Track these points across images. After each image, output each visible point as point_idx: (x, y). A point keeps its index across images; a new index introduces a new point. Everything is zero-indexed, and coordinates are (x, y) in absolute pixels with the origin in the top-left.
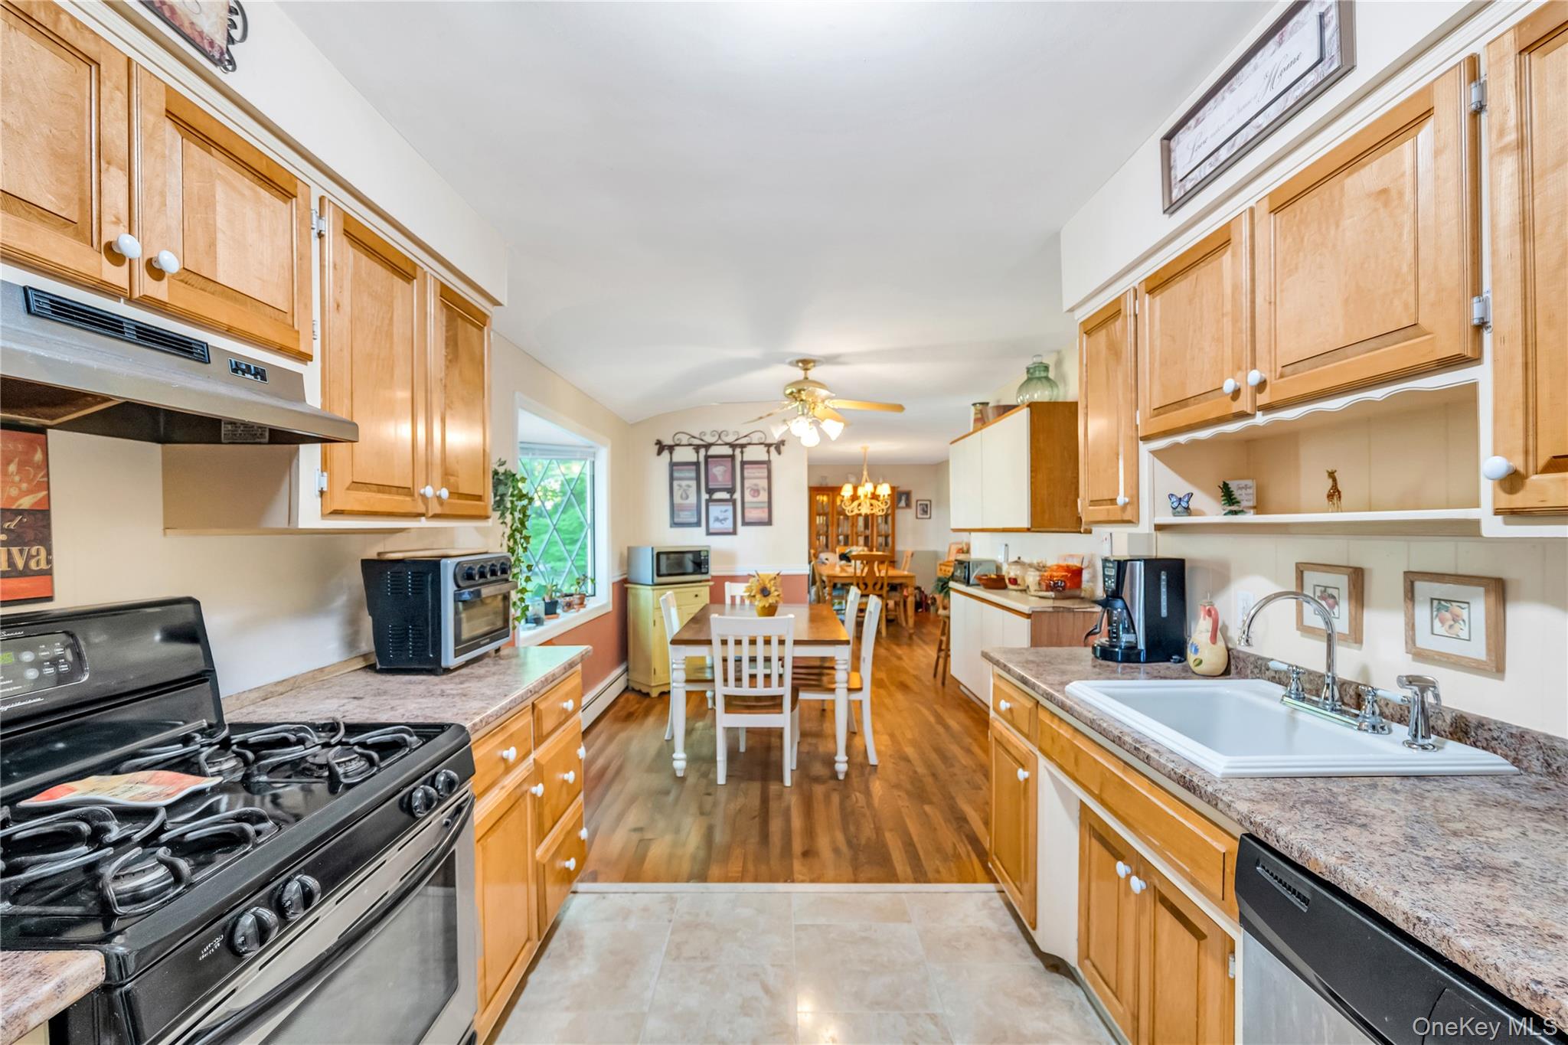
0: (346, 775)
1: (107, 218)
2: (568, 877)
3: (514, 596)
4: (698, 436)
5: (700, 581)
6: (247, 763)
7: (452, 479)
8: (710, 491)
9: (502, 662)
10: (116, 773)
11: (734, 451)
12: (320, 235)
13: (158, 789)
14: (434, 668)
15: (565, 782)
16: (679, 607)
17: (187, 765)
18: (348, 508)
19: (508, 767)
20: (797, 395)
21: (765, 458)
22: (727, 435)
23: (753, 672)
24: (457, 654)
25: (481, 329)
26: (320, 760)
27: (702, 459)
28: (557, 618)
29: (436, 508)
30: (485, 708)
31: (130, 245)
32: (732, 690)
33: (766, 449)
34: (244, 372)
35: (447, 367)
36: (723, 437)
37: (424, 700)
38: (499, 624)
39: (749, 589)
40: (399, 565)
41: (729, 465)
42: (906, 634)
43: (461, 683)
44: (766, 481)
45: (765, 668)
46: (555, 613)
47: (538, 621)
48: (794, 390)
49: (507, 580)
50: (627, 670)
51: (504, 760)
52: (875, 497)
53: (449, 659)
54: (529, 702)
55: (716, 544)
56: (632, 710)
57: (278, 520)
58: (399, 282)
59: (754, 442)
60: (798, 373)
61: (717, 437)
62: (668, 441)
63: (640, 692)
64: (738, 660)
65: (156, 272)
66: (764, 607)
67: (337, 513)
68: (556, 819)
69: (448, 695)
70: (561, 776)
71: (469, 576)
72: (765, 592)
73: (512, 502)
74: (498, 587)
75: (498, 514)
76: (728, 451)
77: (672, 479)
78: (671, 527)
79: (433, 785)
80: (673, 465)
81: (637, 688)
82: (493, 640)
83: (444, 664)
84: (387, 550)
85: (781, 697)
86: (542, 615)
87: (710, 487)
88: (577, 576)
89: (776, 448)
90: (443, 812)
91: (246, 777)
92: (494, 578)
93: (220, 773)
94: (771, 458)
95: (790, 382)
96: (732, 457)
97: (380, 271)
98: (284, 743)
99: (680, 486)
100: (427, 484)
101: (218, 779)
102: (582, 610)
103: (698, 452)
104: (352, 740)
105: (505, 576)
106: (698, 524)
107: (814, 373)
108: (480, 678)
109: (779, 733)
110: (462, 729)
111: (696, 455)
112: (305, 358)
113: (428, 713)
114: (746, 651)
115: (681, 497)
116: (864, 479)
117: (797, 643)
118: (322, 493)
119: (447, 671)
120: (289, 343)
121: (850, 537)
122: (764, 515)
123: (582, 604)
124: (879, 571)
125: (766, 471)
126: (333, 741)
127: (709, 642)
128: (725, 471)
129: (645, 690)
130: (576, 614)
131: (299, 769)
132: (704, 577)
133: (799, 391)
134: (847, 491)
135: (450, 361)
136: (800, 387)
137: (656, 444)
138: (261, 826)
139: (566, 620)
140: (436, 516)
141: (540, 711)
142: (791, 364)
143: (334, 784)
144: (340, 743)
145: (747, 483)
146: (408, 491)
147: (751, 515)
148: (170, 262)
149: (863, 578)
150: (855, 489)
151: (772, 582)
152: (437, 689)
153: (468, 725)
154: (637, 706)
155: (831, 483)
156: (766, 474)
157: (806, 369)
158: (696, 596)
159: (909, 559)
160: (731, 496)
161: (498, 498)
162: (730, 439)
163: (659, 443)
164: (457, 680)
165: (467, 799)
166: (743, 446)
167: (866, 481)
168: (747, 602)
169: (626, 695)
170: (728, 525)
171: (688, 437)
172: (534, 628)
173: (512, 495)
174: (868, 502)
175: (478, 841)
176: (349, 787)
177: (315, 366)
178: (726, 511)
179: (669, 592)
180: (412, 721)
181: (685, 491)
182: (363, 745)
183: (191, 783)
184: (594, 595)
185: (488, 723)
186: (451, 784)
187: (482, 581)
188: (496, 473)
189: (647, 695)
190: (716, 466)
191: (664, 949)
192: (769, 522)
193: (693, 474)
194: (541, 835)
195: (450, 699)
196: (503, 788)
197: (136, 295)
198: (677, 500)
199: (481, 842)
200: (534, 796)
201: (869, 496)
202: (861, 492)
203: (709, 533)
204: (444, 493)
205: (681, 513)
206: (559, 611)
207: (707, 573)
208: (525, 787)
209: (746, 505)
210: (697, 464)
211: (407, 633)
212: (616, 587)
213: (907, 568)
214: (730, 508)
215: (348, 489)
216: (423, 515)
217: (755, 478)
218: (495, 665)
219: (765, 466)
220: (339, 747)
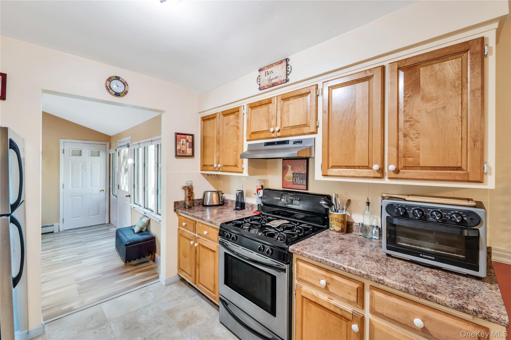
31: (272, 130)
34: (296, 143)
67: (325, 176)
146: (366, 168)
148: (277, 129)
215: (330, 168)
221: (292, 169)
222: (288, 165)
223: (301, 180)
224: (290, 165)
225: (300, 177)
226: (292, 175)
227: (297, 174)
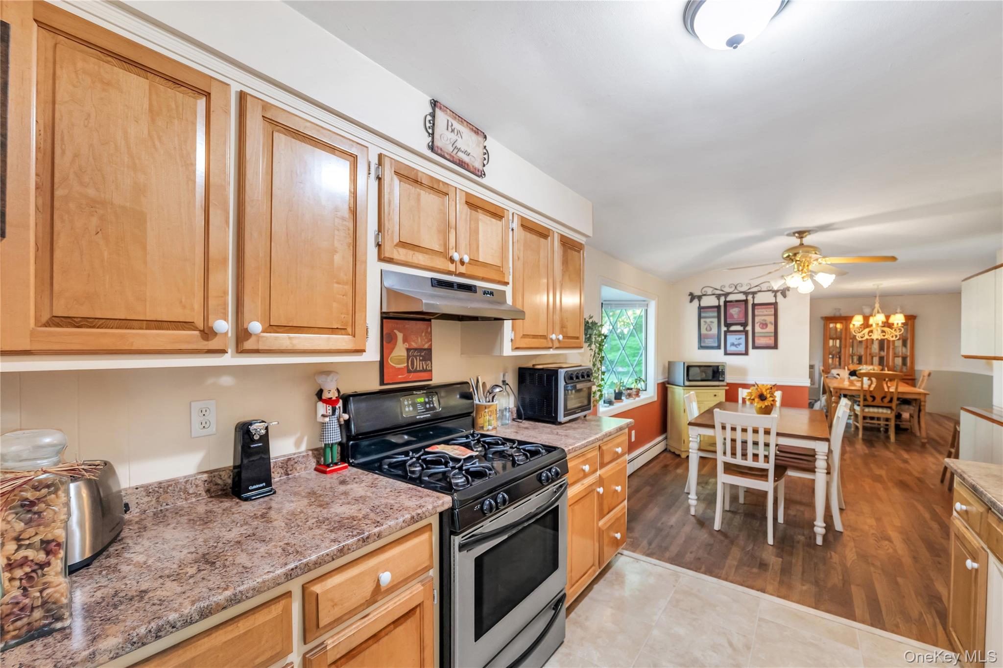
0: (518, 460)
1: (450, 247)
2: (616, 543)
3: (594, 388)
4: (719, 288)
5: (718, 386)
6: (486, 449)
7: (564, 330)
8: (728, 325)
9: (586, 422)
10: (448, 445)
11: (747, 297)
12: (513, 230)
13: (460, 453)
14: (554, 421)
15: (616, 491)
16: (699, 402)
17: (467, 446)
18: (521, 346)
19: (586, 475)
20: (793, 258)
21: (773, 301)
22: (742, 286)
23: (756, 452)
24: (565, 416)
25: (579, 252)
26: (509, 453)
27: (722, 303)
28: (622, 402)
29: (556, 344)
30: (574, 443)
31: (456, 256)
32: (729, 459)
33: (773, 294)
34: (487, 294)
35: (563, 275)
36: (738, 287)
37: (550, 436)
38: (586, 402)
39: (750, 394)
40: (541, 371)
41: (743, 307)
42: (918, 442)
43: (566, 430)
44: (773, 317)
45: (765, 450)
46: (621, 399)
47: (610, 403)
48: (791, 254)
49: (590, 381)
50: (666, 438)
51: (584, 471)
52: (887, 324)
53: (561, 418)
54: (597, 444)
55: (731, 362)
56: (668, 463)
57: (496, 353)
58: (542, 240)
59: (763, 290)
60: (795, 241)
61: (734, 288)
62: (697, 293)
63: (674, 453)
64: (744, 443)
65: (462, 263)
66: (761, 407)
67: (517, 348)
68: (611, 509)
69: (560, 435)
70: (614, 487)
71: (571, 378)
72: (762, 397)
73: (595, 338)
74: (585, 384)
75: (588, 344)
76: (742, 297)
77: (700, 317)
78: (699, 349)
79: (550, 472)
80: (701, 309)
81: (672, 450)
82: (582, 411)
83: (559, 420)
84: (537, 363)
85: (766, 470)
86: (613, 400)
87: (728, 322)
88: (636, 378)
89: (781, 293)
90: (554, 486)
91: (485, 455)
92: (583, 379)
93: (477, 451)
94: (778, 301)
95: (785, 249)
96: (746, 301)
97: (534, 237)
98: (497, 444)
99: (705, 322)
100: (553, 333)
101: (477, 453)
102: (637, 399)
103: (719, 299)
104: (521, 447)
105: (589, 378)
106: (719, 347)
107: (808, 240)
108: (575, 429)
109: (765, 494)
110: (563, 450)
111: (718, 301)
112: (506, 284)
113: (550, 441)
114: (750, 437)
115: (706, 329)
116: (876, 310)
117: (778, 434)
118: (512, 340)
119: (560, 423)
120: (501, 279)
121: (863, 358)
122: (771, 342)
123: (637, 395)
124: (888, 387)
125: (773, 310)
126: (514, 446)
127: (713, 427)
128: (740, 312)
129: (677, 452)
130: (633, 401)
131: (501, 455)
132: (721, 383)
133: (795, 255)
134: (858, 321)
135: (564, 272)
136: (795, 252)
137: (689, 295)
138: (491, 472)
139: (627, 404)
140: (557, 348)
141: (602, 450)
142: (788, 235)
143: (514, 463)
144: (516, 447)
145: (757, 319)
146: (544, 337)
147: (759, 342)
148: (466, 259)
149: (871, 392)
150: (866, 318)
151: (768, 391)
152: (555, 432)
153: (566, 449)
154: (671, 461)
155: (844, 313)
156: (773, 312)
157: (801, 238)
158: (715, 395)
159: (926, 378)
160: (744, 328)
161: (588, 336)
162: (744, 289)
163: (691, 294)
164: (564, 428)
165: (564, 484)
166: (754, 293)
167: (878, 312)
168: (748, 403)
169: (665, 454)
170: (742, 348)
171: (712, 289)
172: (608, 407)
173: (595, 335)
174: (879, 330)
175: (570, 506)
176: (519, 465)
177: (510, 285)
178: (739, 339)
179: (692, 392)
180: (544, 444)
181: (709, 325)
182: (524, 450)
183: (470, 453)
184: (646, 390)
185: (575, 451)
186: (557, 474)
187: (577, 380)
188: (588, 322)
189: (679, 456)
190: (733, 308)
191: (668, 599)
192: (775, 346)
193: (715, 314)
194: (602, 516)
195: (560, 437)
196: (583, 484)
197: (457, 273)
198: (703, 331)
199: (572, 506)
200: (598, 493)
201: (880, 324)
202: (872, 321)
203: (726, 354)
204: (561, 337)
205: (706, 340)
206: (623, 398)
207: (723, 381)
208: (594, 487)
209: (756, 335)
210: (719, 307)
211: (543, 404)
212: (660, 386)
213: (923, 386)
214: (743, 337)
215: (522, 338)
216: (551, 348)
217: (765, 315)
218: (582, 423)
219: (773, 306)
220: (516, 449)
221: (405, 340)
222: (395, 331)
223: (424, 362)
224: (400, 331)
225: (420, 356)
226: (405, 353)
227: (416, 349)
